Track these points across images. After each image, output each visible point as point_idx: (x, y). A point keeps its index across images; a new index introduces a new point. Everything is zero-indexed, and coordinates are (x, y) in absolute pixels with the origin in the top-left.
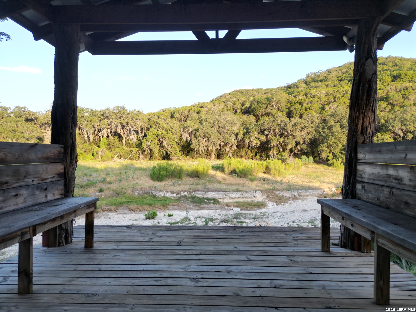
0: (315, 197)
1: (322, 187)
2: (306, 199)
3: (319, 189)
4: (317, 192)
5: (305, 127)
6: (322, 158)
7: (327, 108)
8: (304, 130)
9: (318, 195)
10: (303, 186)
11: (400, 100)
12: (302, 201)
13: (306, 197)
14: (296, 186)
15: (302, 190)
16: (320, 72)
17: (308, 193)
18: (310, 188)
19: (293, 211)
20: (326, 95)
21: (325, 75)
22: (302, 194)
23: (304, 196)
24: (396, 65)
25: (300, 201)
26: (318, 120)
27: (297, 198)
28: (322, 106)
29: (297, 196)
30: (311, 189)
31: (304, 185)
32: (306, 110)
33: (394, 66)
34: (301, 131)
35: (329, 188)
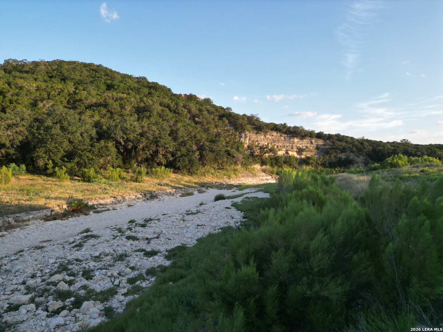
0: (40, 221)
1: (50, 206)
2: (27, 225)
3: (46, 209)
4: (43, 212)
5: (14, 125)
6: (38, 167)
7: (41, 105)
8: (11, 129)
9: (44, 217)
10: (21, 207)
11: (118, 109)
12: (21, 229)
13: (27, 223)
14: (11, 208)
15: (20, 212)
16: (24, 61)
17: (31, 216)
18: (33, 209)
19: (19, 252)
20: (36, 90)
21: (31, 67)
22: (21, 219)
23: (24, 221)
24: (108, 75)
25: (18, 229)
26: (31, 117)
27: (13, 225)
28: (33, 102)
29: (13, 223)
30: (35, 210)
31: (21, 205)
32: (11, 103)
33: (106, 75)
34: (7, 129)
35: (59, 206)
